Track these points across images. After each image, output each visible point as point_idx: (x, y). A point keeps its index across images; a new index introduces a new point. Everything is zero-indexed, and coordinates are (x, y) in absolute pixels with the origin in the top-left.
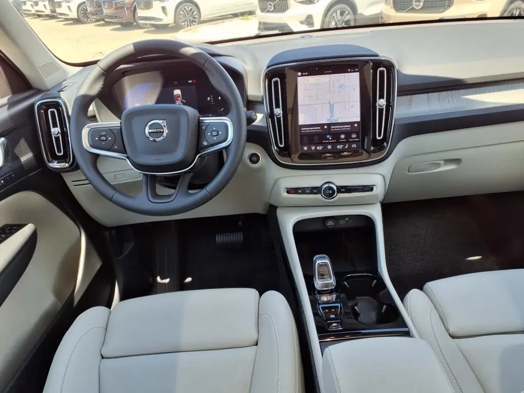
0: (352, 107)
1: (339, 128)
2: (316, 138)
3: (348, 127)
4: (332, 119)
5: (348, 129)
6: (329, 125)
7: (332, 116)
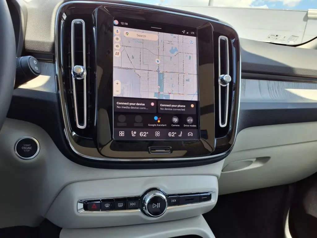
0: (188, 80)
1: (170, 108)
2: (139, 118)
3: (183, 108)
4: (161, 93)
5: (183, 110)
6: (157, 101)
7: (161, 89)
